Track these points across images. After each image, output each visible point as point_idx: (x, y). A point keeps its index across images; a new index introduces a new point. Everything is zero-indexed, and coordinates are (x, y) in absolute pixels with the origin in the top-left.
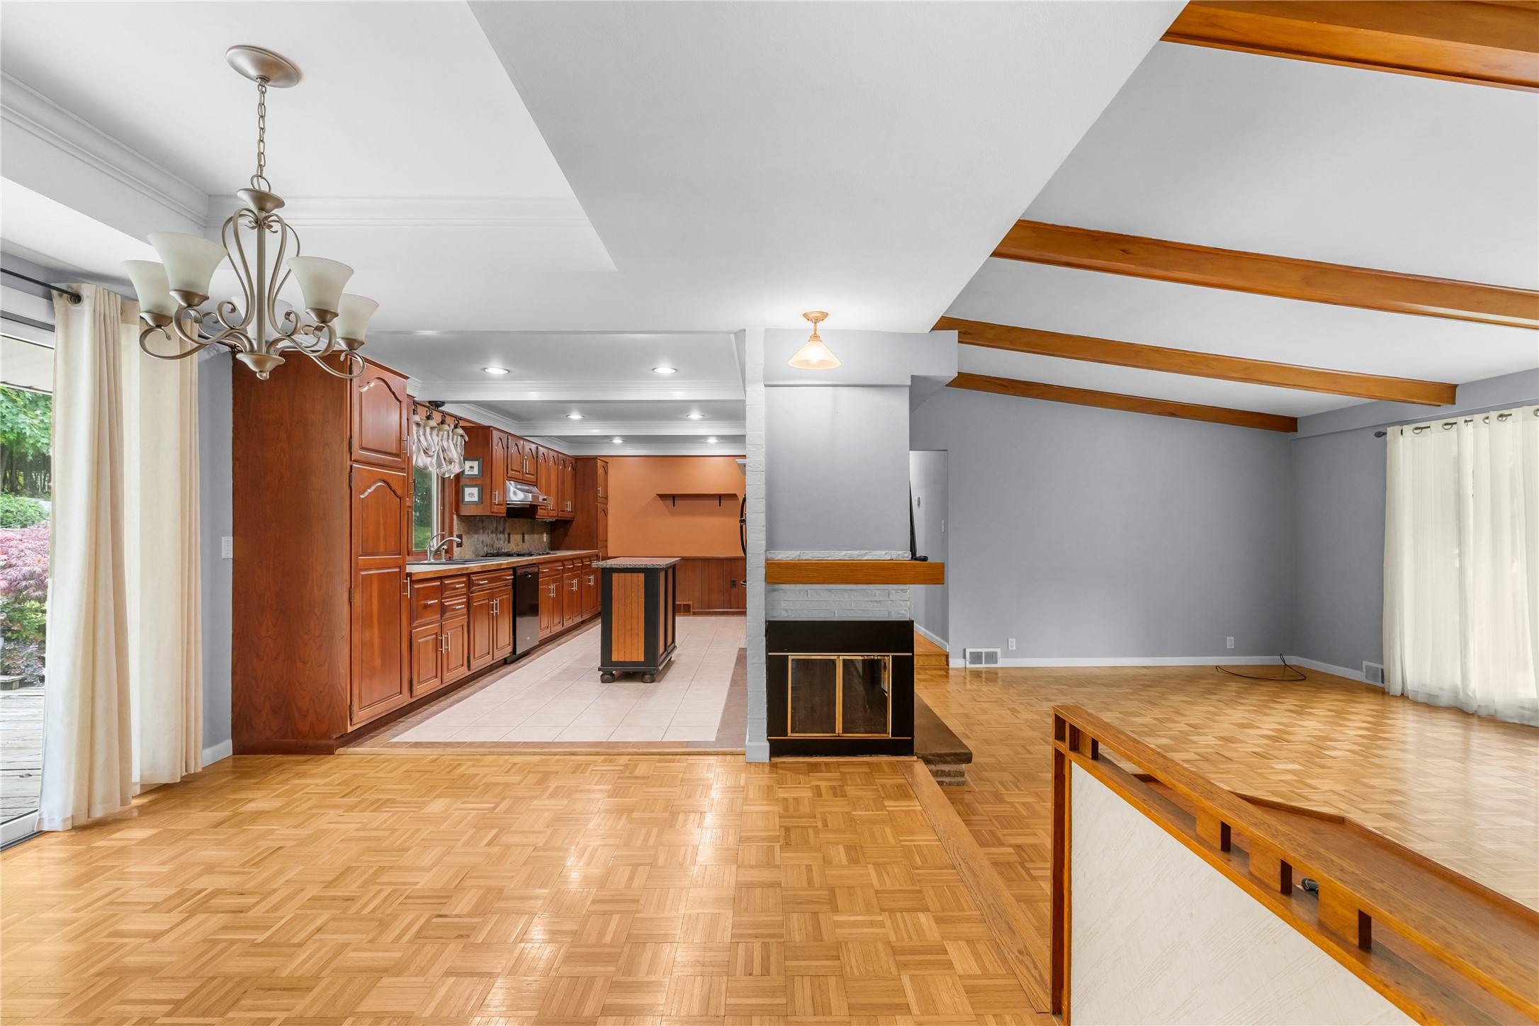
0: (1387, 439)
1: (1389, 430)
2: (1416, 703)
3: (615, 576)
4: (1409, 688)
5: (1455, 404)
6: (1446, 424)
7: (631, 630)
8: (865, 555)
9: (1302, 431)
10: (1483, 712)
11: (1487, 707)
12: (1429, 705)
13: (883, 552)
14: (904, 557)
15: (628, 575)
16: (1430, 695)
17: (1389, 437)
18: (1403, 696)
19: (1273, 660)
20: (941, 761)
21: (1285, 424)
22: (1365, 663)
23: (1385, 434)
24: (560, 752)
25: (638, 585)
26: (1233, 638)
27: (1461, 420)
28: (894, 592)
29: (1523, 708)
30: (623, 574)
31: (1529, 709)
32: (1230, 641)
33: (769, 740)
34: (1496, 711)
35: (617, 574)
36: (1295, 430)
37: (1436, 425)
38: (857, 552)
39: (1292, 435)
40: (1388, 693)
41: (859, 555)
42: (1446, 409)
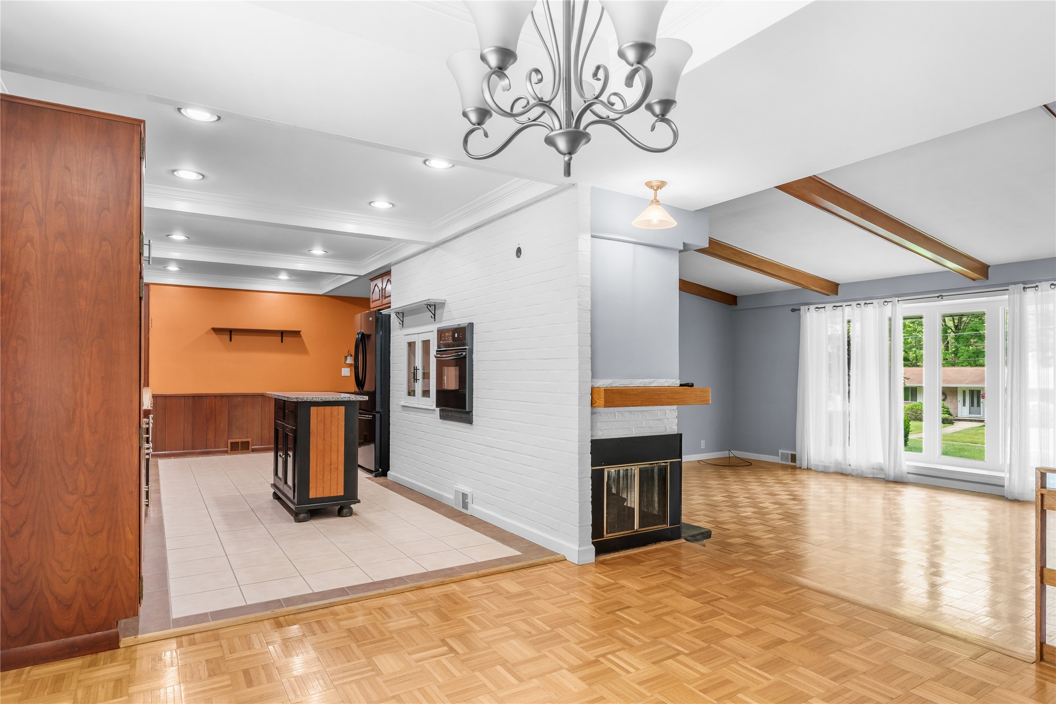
0: (801, 313)
1: (802, 308)
2: (817, 472)
3: (313, 410)
4: (812, 462)
5: (837, 295)
6: (835, 306)
7: (331, 465)
8: (653, 382)
9: (741, 304)
10: (855, 473)
11: (857, 470)
12: (825, 472)
13: (664, 380)
14: (675, 384)
15: (328, 408)
16: (825, 466)
17: (802, 312)
18: (809, 469)
19: (725, 454)
20: (695, 540)
21: (728, 299)
22: (780, 451)
23: (800, 310)
24: (406, 589)
25: (338, 419)
26: (704, 441)
27: (844, 304)
28: (669, 411)
29: (873, 469)
30: (323, 407)
31: (877, 469)
32: (703, 442)
33: (593, 543)
34: (862, 471)
35: (316, 408)
36: (736, 304)
37: (829, 307)
38: (648, 380)
39: (734, 307)
40: (801, 468)
41: (650, 383)
42: (832, 298)
